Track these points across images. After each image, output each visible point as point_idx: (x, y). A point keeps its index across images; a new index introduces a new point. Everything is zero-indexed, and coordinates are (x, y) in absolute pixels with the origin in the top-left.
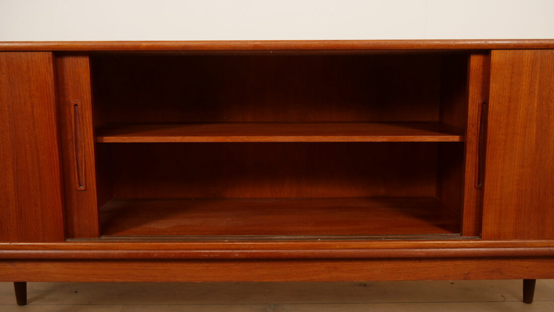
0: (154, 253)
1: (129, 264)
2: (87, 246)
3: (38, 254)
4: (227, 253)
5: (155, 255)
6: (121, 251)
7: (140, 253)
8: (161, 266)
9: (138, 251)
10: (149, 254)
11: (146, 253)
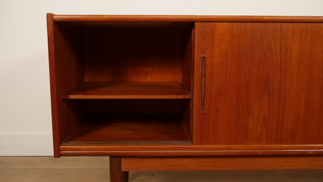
0: (259, 152)
1: (237, 159)
2: (217, 147)
3: (185, 153)
4: (305, 151)
5: (260, 153)
6: (238, 151)
7: (250, 152)
8: (257, 160)
9: (248, 151)
10: (256, 152)
11: (254, 152)
